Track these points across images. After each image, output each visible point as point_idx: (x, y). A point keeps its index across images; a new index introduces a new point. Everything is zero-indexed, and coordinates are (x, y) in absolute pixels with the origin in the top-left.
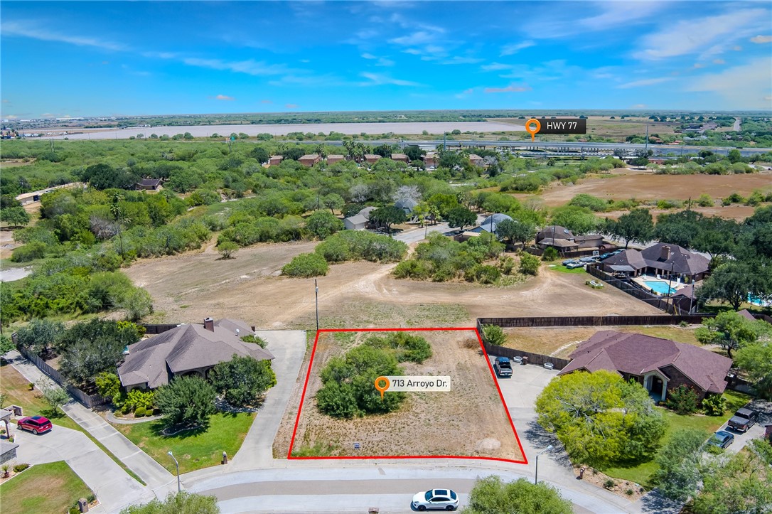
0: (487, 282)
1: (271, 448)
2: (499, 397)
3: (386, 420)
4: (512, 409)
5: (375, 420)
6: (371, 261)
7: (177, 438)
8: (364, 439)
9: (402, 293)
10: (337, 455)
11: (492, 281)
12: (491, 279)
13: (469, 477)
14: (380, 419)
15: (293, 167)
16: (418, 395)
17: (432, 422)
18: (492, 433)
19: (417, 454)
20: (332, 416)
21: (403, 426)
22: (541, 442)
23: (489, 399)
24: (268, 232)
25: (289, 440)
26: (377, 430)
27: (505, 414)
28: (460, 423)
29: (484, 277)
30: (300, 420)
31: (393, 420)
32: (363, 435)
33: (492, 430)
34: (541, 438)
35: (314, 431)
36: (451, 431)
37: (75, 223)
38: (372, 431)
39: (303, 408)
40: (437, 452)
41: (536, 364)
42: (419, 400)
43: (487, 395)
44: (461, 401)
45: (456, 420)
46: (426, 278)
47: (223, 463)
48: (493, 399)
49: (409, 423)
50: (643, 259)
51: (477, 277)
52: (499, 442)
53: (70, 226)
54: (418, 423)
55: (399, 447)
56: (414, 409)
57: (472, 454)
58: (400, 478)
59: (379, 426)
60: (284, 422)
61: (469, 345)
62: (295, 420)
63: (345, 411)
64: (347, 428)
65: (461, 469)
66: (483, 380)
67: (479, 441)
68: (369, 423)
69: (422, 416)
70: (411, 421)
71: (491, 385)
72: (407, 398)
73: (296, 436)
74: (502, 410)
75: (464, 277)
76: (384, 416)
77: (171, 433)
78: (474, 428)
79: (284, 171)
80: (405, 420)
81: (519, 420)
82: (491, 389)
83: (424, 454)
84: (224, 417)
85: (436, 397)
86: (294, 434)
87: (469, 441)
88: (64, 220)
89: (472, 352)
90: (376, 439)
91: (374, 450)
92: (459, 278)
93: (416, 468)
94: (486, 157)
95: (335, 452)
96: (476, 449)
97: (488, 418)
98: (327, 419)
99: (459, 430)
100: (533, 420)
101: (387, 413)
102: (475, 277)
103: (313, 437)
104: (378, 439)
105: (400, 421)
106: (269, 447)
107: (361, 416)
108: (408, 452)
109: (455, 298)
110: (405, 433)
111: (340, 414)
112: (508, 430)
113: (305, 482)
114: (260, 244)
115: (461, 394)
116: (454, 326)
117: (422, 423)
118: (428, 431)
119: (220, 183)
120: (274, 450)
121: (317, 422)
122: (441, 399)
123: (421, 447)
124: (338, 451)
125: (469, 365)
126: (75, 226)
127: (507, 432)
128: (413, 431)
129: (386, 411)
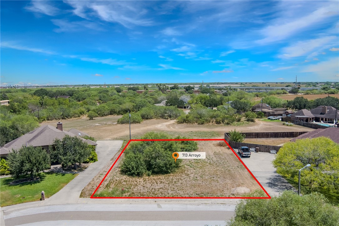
0: (228, 124)
1: (80, 192)
2: (243, 166)
3: (166, 177)
4: (254, 172)
5: (159, 177)
6: (165, 119)
7: (18, 186)
8: (149, 187)
9: (180, 128)
10: (127, 196)
11: (231, 123)
12: (230, 122)
13: (228, 210)
14: (162, 177)
15: (133, 93)
16: (188, 166)
17: (198, 178)
18: (242, 184)
19: (187, 196)
20: (129, 175)
21: (178, 180)
22: (279, 188)
23: (237, 167)
24: (114, 110)
25: (95, 188)
26: (159, 182)
27: (250, 174)
28: (218, 179)
29: (226, 121)
30: (106, 178)
31: (171, 177)
32: (148, 185)
33: (242, 182)
34: (279, 186)
35: (114, 183)
36: (213, 183)
37: (21, 107)
38: (155, 183)
39: (110, 172)
40: (203, 194)
41: (265, 152)
42: (190, 168)
43: (236, 166)
44: (218, 168)
45: (215, 177)
46: (194, 123)
47: (41, 200)
48: (240, 167)
49: (182, 179)
50: (312, 114)
51: (222, 122)
52: (249, 189)
53: (18, 108)
54: (188, 179)
55: (174, 192)
56: (186, 172)
57: (229, 196)
58: (173, 210)
59: (161, 181)
60: (96, 179)
61: (220, 145)
62: (103, 178)
63: (138, 171)
64: (138, 181)
65: (221, 205)
66: (232, 159)
67: (234, 189)
68: (154, 179)
69: (192, 175)
70: (184, 178)
71: (237, 161)
72: (181, 167)
73: (101, 186)
74: (246, 172)
75: (215, 122)
76: (165, 175)
77: (15, 183)
78: (229, 181)
79: (128, 95)
80: (180, 177)
81: (261, 177)
82: (237, 163)
83: (193, 196)
84: (57, 175)
85: (201, 167)
86: (100, 184)
87: (226, 188)
88: (15, 105)
89: (223, 148)
90: (158, 188)
91: (155, 193)
92: (212, 122)
93: (187, 204)
94: (222, 90)
95: (127, 194)
96: (232, 193)
97: (238, 176)
98: (125, 177)
99: (218, 182)
100: (271, 177)
101: (167, 174)
102: (221, 122)
103: (112, 186)
104: (159, 187)
105: (176, 178)
106: (79, 191)
107: (149, 175)
108: (181, 194)
109: (210, 129)
110: (179, 184)
111: (134, 173)
112: (254, 182)
113: (98, 212)
114: (110, 116)
115: (218, 165)
116: (211, 138)
117: (191, 179)
118: (196, 183)
119: (97, 98)
120: (82, 193)
121: (118, 179)
122: (205, 168)
123: (191, 192)
124: (128, 194)
125: (221, 153)
126: (20, 109)
127: (253, 183)
128: (185, 183)
129: (167, 173)
